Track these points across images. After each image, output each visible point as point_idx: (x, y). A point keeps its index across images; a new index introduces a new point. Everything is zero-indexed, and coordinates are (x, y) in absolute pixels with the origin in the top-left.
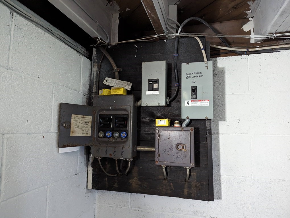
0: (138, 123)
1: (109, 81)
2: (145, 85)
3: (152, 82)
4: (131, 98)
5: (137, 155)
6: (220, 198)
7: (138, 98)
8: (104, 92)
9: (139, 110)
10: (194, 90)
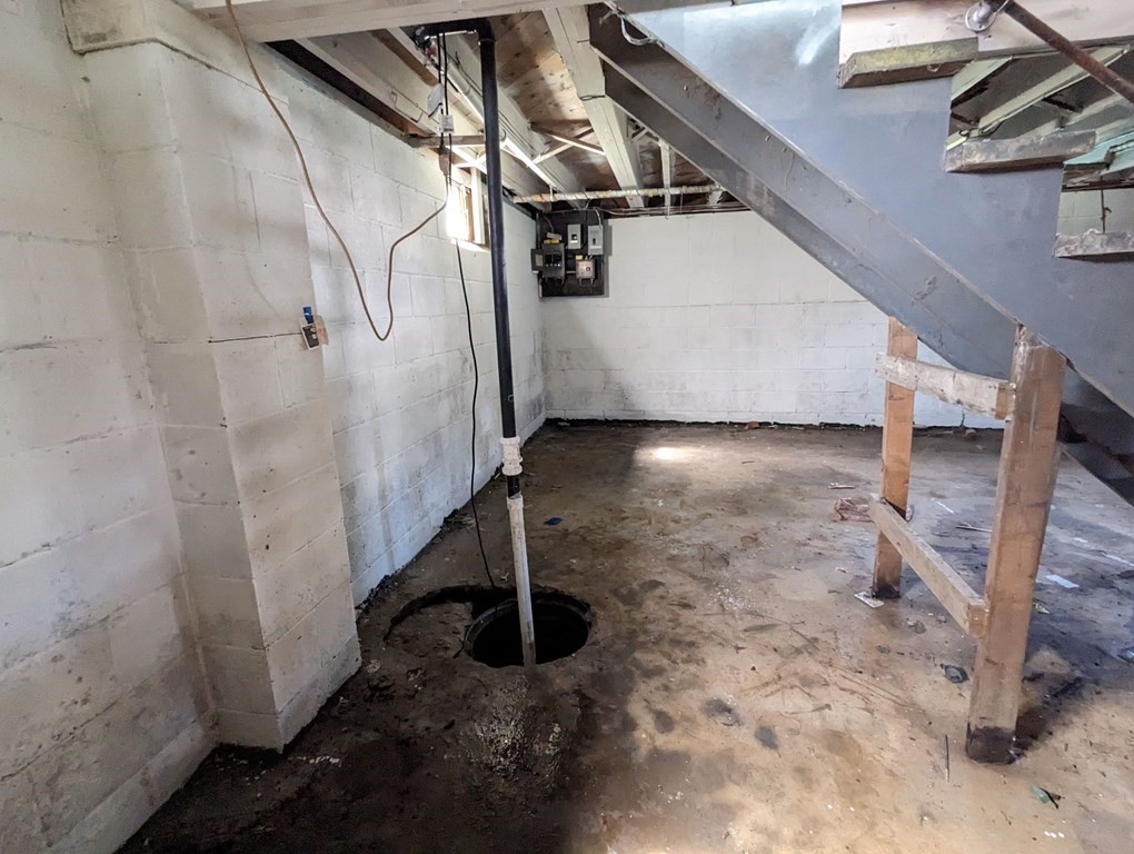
0: (566, 259)
1: (549, 235)
2: (570, 237)
3: (573, 236)
4: (562, 245)
5: (566, 275)
6: (608, 296)
7: (566, 244)
8: (548, 242)
9: (567, 251)
10: (594, 240)
